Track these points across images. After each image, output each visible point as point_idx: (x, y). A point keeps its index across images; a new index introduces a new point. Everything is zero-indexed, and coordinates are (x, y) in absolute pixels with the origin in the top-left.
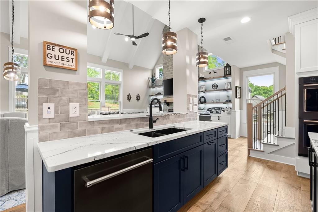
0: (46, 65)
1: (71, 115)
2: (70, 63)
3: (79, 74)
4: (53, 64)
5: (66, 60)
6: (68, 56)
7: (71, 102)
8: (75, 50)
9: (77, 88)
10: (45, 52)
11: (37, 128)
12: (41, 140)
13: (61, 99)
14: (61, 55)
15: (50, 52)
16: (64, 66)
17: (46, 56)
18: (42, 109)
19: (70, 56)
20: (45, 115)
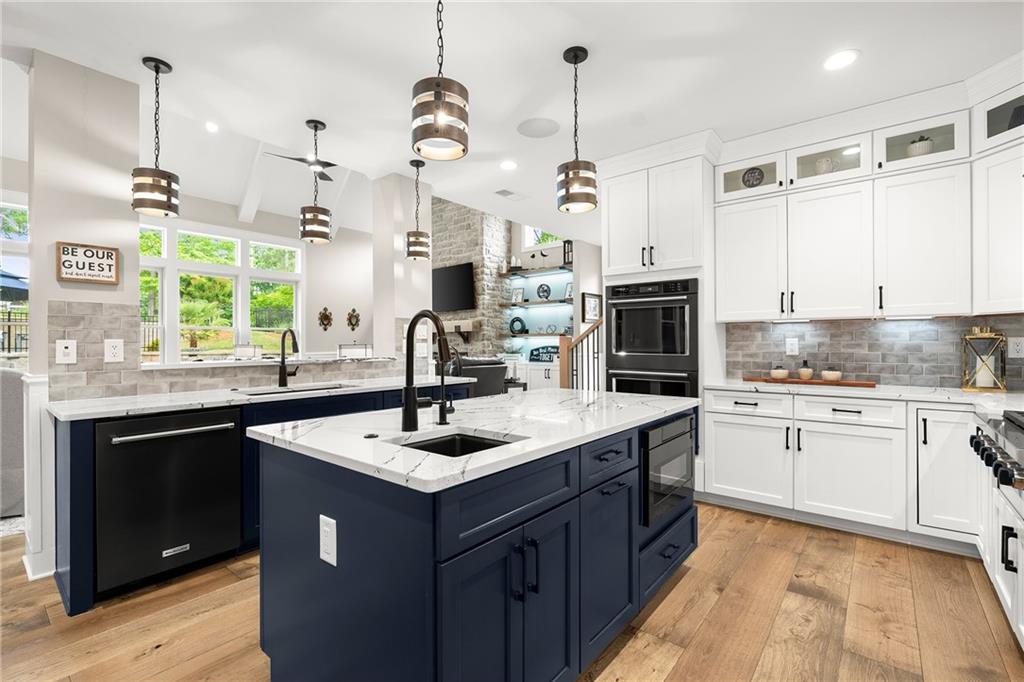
0: (60, 279)
1: (107, 359)
2: (106, 272)
3: (122, 290)
4: (74, 276)
5: (97, 268)
6: (101, 261)
7: (108, 337)
8: (116, 250)
9: (117, 313)
10: (59, 259)
11: (47, 379)
12: (52, 398)
13: (89, 333)
14: (88, 261)
15: (69, 257)
16: (95, 278)
17: (60, 264)
18: (54, 350)
19: (105, 261)
20: (60, 359)
